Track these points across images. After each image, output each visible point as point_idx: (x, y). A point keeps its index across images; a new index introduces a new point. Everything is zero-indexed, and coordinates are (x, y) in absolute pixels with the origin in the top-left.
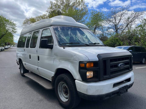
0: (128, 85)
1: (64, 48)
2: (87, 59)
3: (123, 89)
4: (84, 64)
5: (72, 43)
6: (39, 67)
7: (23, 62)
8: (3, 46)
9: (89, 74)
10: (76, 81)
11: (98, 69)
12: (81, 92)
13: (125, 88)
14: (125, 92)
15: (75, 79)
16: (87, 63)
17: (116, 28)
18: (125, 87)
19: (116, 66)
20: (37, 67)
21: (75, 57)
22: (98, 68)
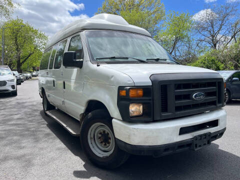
0: (212, 132)
1: (98, 66)
2: (130, 83)
3: (201, 139)
4: (125, 91)
5: (114, 58)
6: (65, 100)
7: (46, 93)
8: (31, 72)
9: (135, 109)
10: (113, 120)
11: (150, 100)
12: (121, 140)
13: (206, 138)
14: (205, 144)
15: (113, 118)
16: (129, 89)
17: (213, 40)
18: (205, 135)
19: (188, 96)
20: (63, 100)
21: (112, 79)
22: (150, 98)
